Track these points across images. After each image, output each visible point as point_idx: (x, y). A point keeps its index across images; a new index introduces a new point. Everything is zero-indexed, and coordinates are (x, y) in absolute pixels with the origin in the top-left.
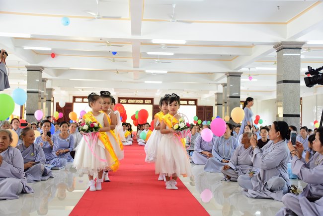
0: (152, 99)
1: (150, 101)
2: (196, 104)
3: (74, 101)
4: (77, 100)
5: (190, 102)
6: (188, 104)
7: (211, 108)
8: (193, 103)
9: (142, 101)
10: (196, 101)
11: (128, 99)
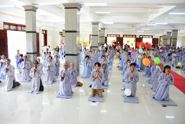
0: (136, 36)
1: (135, 36)
2: (152, 37)
3: (107, 36)
4: (108, 36)
5: (150, 37)
6: (149, 38)
7: (158, 39)
8: (151, 37)
9: (132, 36)
10: (152, 36)
11: (127, 35)
